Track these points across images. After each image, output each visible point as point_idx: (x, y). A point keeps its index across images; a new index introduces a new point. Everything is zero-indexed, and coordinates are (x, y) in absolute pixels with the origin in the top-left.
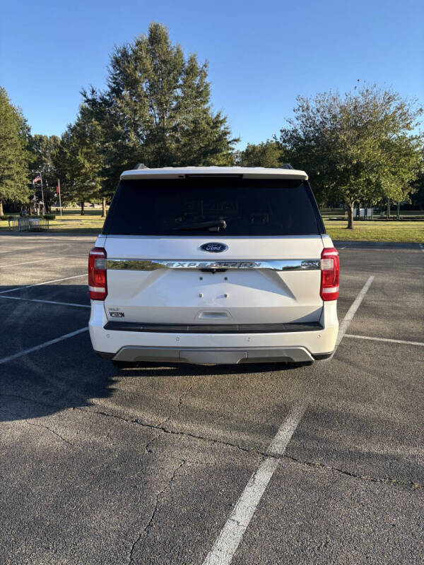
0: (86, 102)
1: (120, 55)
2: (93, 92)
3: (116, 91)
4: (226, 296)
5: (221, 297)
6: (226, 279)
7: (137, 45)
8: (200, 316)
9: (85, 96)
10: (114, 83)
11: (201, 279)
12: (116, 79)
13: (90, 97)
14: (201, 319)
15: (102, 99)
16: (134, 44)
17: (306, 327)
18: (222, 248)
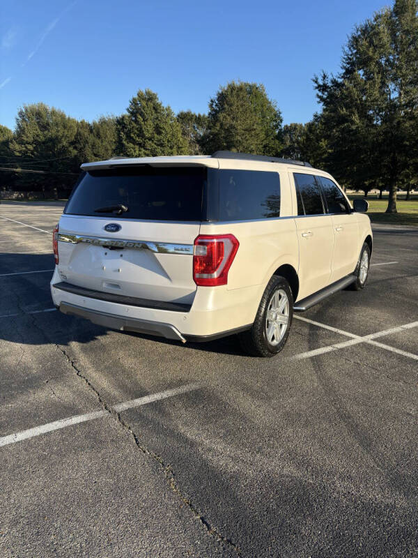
0: (317, 88)
1: (359, 33)
2: (324, 77)
3: (349, 73)
4: (119, 270)
5: (115, 271)
6: (121, 256)
7: (376, 20)
8: (104, 285)
9: (316, 82)
10: (348, 63)
11: (106, 254)
12: (350, 59)
13: (321, 83)
14: (104, 287)
15: (334, 82)
16: (373, 19)
17: (179, 308)
18: (117, 228)
